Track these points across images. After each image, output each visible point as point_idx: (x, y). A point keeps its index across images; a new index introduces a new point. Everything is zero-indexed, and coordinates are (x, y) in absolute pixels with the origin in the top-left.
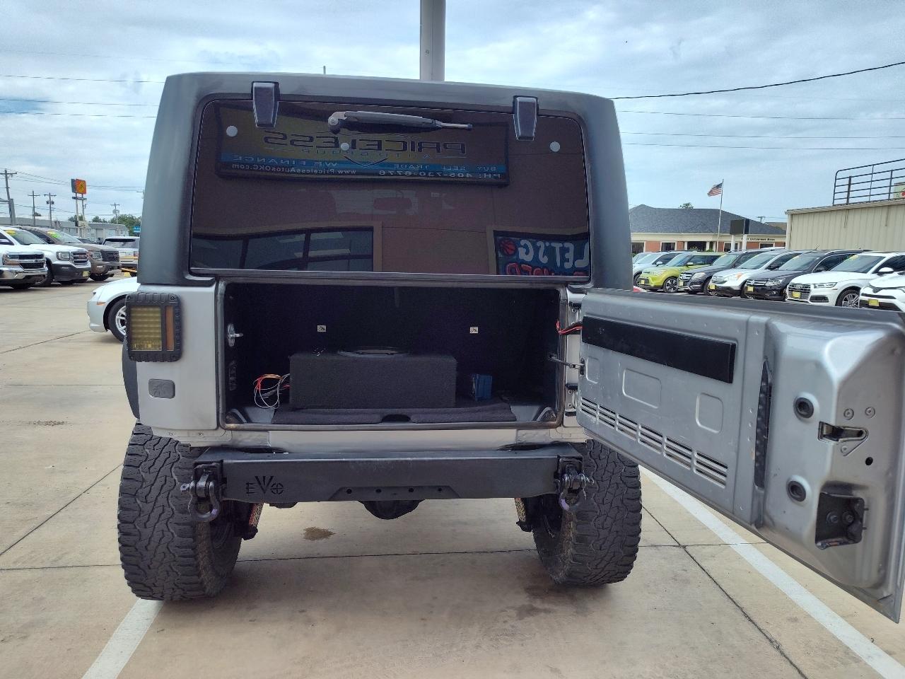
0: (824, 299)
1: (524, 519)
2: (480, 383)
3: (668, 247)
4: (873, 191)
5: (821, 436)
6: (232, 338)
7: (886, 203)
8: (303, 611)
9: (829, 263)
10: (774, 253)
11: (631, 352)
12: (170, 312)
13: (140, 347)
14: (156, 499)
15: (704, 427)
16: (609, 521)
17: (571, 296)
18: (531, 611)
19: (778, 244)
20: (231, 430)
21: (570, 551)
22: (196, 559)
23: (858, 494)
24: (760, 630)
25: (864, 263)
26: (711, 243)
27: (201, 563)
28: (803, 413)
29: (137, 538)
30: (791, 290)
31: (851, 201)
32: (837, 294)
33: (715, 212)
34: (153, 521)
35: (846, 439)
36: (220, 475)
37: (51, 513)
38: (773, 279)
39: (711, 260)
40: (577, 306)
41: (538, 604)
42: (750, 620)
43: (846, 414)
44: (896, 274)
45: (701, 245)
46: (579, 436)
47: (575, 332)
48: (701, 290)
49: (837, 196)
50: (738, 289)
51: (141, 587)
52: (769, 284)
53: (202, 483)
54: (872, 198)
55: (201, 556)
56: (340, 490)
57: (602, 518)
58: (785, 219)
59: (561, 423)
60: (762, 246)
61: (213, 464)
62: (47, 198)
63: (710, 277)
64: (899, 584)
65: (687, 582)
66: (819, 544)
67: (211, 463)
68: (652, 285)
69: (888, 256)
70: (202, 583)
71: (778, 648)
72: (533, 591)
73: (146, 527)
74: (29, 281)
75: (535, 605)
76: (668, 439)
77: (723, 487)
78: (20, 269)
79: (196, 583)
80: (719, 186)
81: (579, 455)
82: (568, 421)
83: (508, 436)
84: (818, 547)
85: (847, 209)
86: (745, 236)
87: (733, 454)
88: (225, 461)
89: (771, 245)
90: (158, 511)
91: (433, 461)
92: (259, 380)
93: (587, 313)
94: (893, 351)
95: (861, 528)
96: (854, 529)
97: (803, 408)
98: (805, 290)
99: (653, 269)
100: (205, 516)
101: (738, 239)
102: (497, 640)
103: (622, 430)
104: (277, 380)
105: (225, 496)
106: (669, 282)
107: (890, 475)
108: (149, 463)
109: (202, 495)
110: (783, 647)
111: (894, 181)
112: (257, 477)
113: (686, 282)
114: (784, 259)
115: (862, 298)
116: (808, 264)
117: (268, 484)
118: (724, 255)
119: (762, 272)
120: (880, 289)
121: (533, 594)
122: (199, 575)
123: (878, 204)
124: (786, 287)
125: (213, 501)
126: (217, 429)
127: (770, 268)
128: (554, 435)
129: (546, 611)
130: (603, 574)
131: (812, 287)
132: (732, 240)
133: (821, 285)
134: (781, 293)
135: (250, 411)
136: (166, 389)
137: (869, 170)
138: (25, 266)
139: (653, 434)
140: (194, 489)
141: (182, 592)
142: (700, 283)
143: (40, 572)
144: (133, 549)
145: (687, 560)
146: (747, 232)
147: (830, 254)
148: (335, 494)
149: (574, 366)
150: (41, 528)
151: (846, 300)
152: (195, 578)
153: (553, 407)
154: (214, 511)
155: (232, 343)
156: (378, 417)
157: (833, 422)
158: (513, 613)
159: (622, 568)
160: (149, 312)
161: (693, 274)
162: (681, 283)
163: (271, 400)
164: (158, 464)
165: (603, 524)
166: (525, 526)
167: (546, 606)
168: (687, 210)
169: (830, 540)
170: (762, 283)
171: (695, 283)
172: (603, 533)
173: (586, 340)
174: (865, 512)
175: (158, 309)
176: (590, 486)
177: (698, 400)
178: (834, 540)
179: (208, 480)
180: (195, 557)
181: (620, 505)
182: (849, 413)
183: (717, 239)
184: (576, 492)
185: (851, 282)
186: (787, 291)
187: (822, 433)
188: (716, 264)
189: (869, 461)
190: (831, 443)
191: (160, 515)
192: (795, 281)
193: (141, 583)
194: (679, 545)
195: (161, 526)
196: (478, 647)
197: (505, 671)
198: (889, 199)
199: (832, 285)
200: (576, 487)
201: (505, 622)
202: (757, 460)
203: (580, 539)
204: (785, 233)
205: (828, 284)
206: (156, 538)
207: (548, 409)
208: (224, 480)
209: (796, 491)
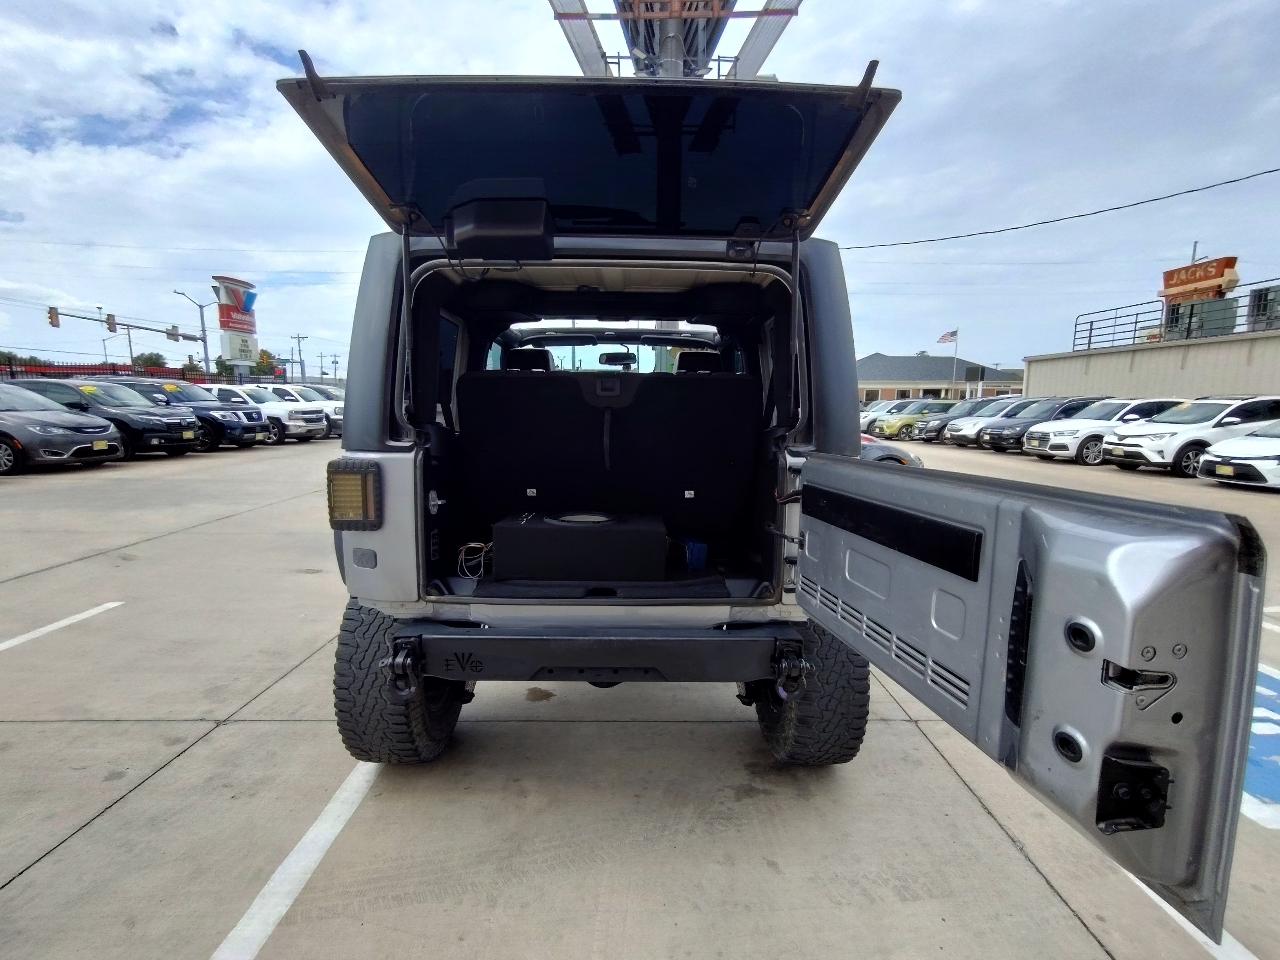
0: (1064, 447)
1: (743, 693)
2: (693, 551)
3: (903, 394)
4: (1117, 337)
5: (1106, 678)
6: (434, 505)
7: (1131, 348)
8: (517, 780)
9: (1069, 411)
10: (1011, 401)
11: (856, 530)
12: (370, 479)
13: (342, 515)
14: (370, 666)
15: (942, 631)
16: (834, 703)
17: (791, 460)
18: (748, 792)
19: (1015, 391)
20: (433, 602)
21: (791, 732)
22: (409, 727)
23: (1159, 761)
24: (1000, 825)
25: (1107, 410)
26: (947, 391)
27: (415, 730)
28: (1079, 643)
29: (351, 705)
30: (1029, 439)
31: (1092, 346)
32: (1079, 441)
33: (951, 360)
34: (367, 687)
35: (1143, 687)
36: (418, 651)
37: (297, 663)
38: (1010, 427)
39: (946, 408)
40: (797, 471)
41: (758, 784)
42: (989, 813)
43: (1144, 654)
44: (1142, 421)
45: (936, 393)
46: (798, 615)
47: (796, 501)
48: (936, 438)
49: (1078, 342)
50: (974, 437)
51: (358, 751)
52: (1006, 432)
53: (399, 660)
54: (1116, 343)
55: (414, 724)
56: (542, 668)
57: (826, 700)
58: (1023, 366)
59: (779, 601)
60: (999, 393)
61: (412, 639)
62: (333, 359)
63: (945, 426)
64: (1219, 889)
65: (918, 763)
66: (1102, 825)
67: (410, 637)
68: (887, 433)
69: (1134, 403)
70: (416, 750)
71: (1021, 849)
72: (754, 769)
73: (360, 694)
74: (309, 435)
75: (753, 785)
76: (898, 639)
77: (963, 707)
78: (302, 423)
79: (411, 749)
80: (954, 334)
81: (800, 637)
82: (788, 598)
83: (721, 613)
84: (1101, 829)
85: (1089, 355)
86: (981, 384)
87: (978, 670)
88: (424, 636)
89: (1007, 393)
90: (371, 677)
91: (639, 641)
92: (463, 549)
93: (807, 481)
94: (1215, 567)
95: (1165, 807)
96: (1154, 809)
97: (1079, 637)
98: (1044, 438)
99: (888, 417)
100: (403, 693)
101: (974, 386)
102: (712, 824)
103: (844, 618)
104: (481, 549)
105: (425, 673)
106: (904, 430)
107: (1207, 737)
108: (364, 629)
109: (400, 672)
110: (1027, 849)
111: (1139, 325)
112: (456, 654)
113: (921, 430)
114: (1024, 406)
115: (1105, 446)
116: (1047, 411)
117: (468, 661)
118: (959, 403)
119: (998, 419)
120: (1126, 437)
121: (753, 773)
122: (413, 742)
123: (1122, 349)
124: (1023, 435)
125: (411, 677)
126: (418, 601)
127: (1008, 416)
128: (771, 612)
129: (766, 792)
130: (826, 757)
131: (1052, 436)
132: (968, 387)
133: (1061, 434)
134: (1018, 441)
135: (453, 582)
136: (370, 559)
137: (1112, 314)
138: (307, 421)
139: (880, 628)
140: (392, 666)
141: (397, 758)
142: (936, 431)
143: (278, 724)
144: (348, 715)
145: (920, 738)
146: (982, 379)
147: (1070, 401)
148: (536, 673)
149: (793, 540)
150: (286, 679)
151: (1088, 448)
152: (409, 745)
153: (771, 581)
154: (413, 689)
155: (434, 511)
156: (581, 591)
157: (1124, 664)
158: (730, 793)
159: (848, 751)
160: (348, 480)
161: (928, 422)
162: (917, 432)
163: (474, 570)
164: (372, 630)
165: (827, 705)
166: (745, 700)
167: (767, 787)
168: (923, 357)
169: (1117, 821)
170: (996, 431)
171: (931, 431)
172: (828, 715)
173: (807, 510)
174: (1170, 784)
175: (359, 477)
176: (810, 675)
177: (934, 597)
178: (1123, 821)
179: (406, 657)
180: (408, 724)
181: (846, 685)
182: (1148, 652)
183: (950, 386)
184: (796, 679)
185: (1093, 430)
186: (1025, 439)
187: (1107, 673)
188: (952, 412)
189: (1177, 718)
190: (1120, 692)
191: (373, 683)
192: (1033, 429)
193: (359, 746)
194: (911, 720)
195: (374, 693)
196: (691, 831)
197: (719, 862)
198: (1134, 343)
199: (1074, 433)
200: (795, 674)
201: (722, 803)
202: (1009, 682)
203: (802, 721)
204: (1022, 379)
205: (1068, 432)
206: (371, 702)
207: (766, 583)
208: (423, 656)
209: (1066, 746)
